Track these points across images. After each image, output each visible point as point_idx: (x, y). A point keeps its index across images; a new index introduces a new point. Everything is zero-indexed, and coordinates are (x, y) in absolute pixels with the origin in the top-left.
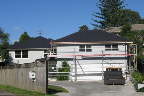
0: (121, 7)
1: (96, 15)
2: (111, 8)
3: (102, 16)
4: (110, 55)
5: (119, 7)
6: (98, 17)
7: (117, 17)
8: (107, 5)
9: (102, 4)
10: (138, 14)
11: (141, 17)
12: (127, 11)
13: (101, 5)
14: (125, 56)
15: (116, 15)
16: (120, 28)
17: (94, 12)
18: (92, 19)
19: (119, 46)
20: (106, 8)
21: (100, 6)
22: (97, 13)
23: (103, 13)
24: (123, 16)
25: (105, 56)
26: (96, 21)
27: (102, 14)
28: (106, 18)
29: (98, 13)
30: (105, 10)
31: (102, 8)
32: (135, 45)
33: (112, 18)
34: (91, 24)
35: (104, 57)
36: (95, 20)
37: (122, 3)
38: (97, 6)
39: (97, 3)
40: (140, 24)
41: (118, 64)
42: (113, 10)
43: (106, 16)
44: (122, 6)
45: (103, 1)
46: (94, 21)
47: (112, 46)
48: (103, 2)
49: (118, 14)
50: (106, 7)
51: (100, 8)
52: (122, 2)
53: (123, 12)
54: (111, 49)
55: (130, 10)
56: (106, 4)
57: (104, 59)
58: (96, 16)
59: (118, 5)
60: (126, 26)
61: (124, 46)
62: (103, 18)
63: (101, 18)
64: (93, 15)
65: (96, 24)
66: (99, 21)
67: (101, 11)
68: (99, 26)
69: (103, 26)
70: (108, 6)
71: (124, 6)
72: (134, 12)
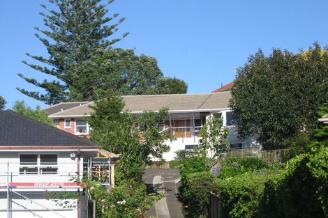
0: (107, 43)
1: (34, 64)
2: (79, 43)
3: (50, 67)
4: (32, 184)
5: (103, 41)
6: (40, 69)
7: (91, 72)
8: (68, 33)
9: (51, 31)
10: (154, 63)
11: (162, 75)
12: (124, 54)
13: (48, 34)
14: (76, 190)
15: (89, 64)
16: (90, 107)
17: (28, 55)
18: (20, 75)
19: (59, 159)
20: (63, 44)
21: (45, 37)
22: (36, 58)
23: (53, 59)
24: (109, 70)
25: (15, 187)
26: (33, 82)
27: (50, 62)
28: (63, 74)
29: (39, 56)
30: (61, 50)
31: (52, 42)
32: (118, 156)
33: (78, 74)
34: (18, 89)
35: (14, 190)
36: (30, 78)
37: (113, 30)
38: (37, 35)
39: (38, 29)
40: (160, 93)
41: (52, 212)
42: (85, 51)
43: (62, 69)
44: (110, 41)
45: (57, 24)
46: (28, 80)
47: (39, 160)
48: (57, 26)
49: (94, 64)
50: (65, 41)
51: (46, 42)
52: (112, 27)
53: (111, 58)
54: (36, 169)
55: (131, 52)
56: (63, 33)
57: (13, 196)
58: (34, 67)
59: (98, 36)
60: (109, 99)
61: (73, 159)
62: (53, 74)
63: (47, 72)
64: (25, 63)
65: (32, 91)
66: (41, 82)
67: (49, 52)
68: (42, 96)
69: (52, 96)
70: (70, 37)
71: (117, 38)
72: (145, 60)
